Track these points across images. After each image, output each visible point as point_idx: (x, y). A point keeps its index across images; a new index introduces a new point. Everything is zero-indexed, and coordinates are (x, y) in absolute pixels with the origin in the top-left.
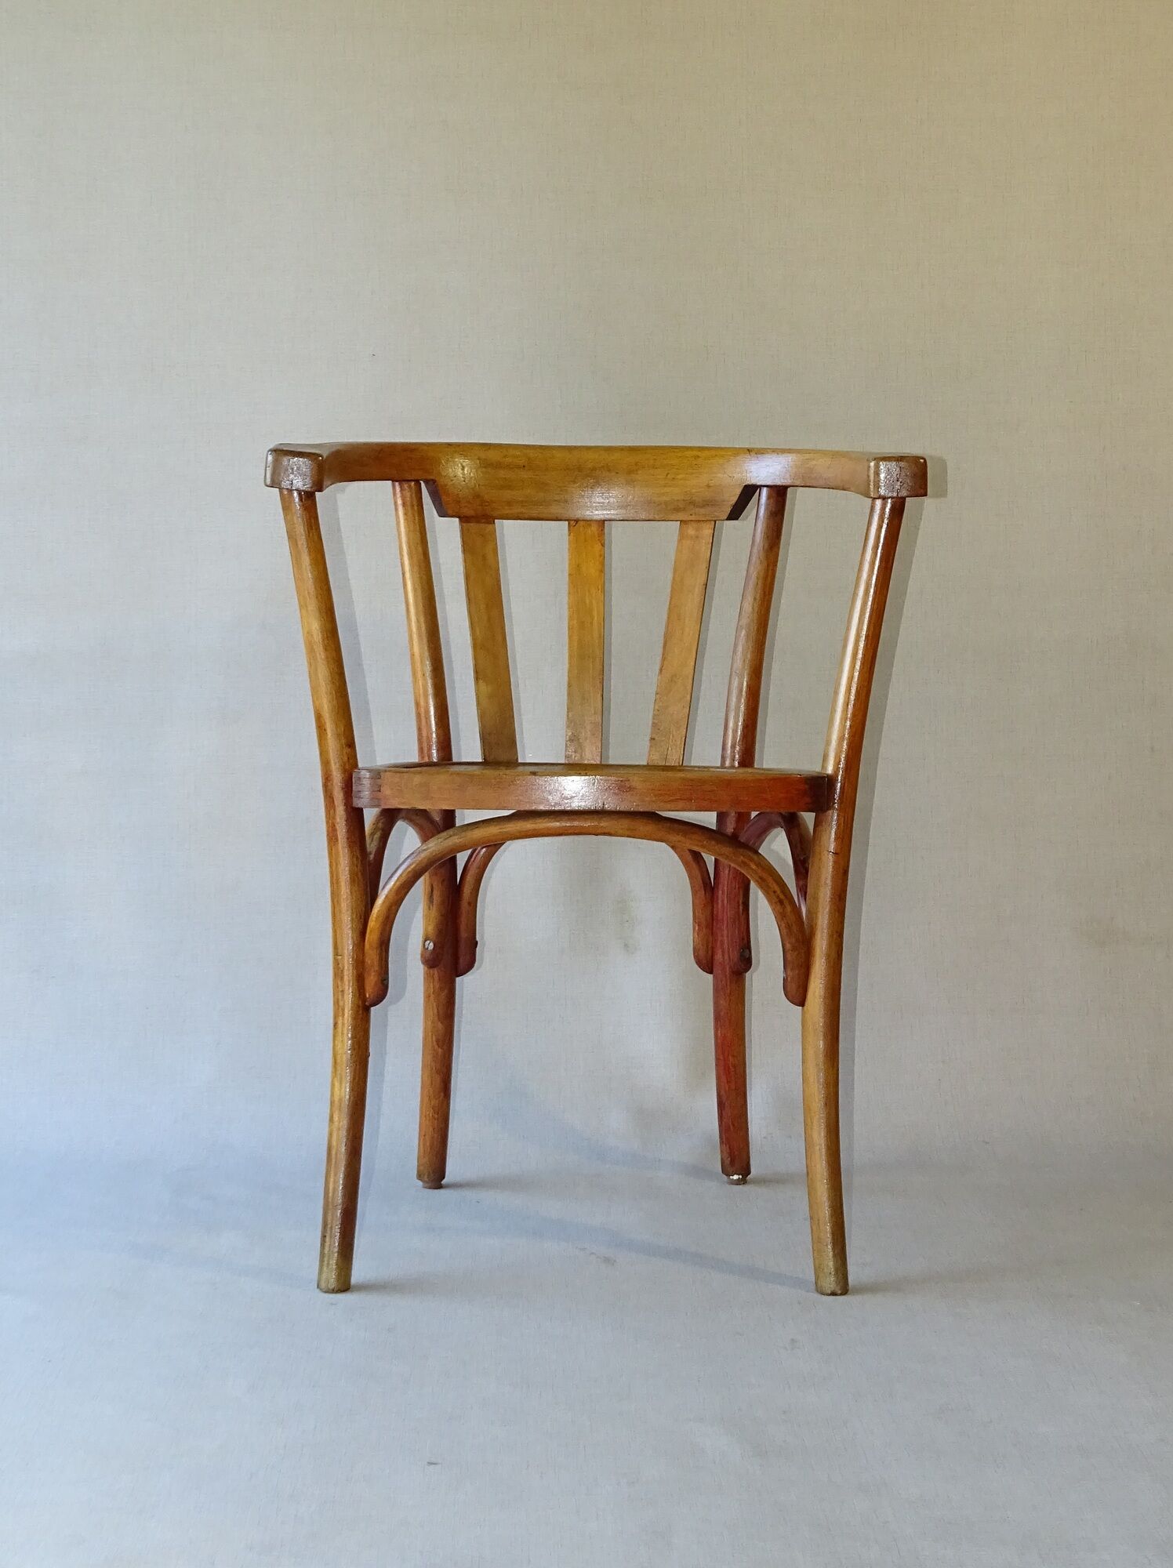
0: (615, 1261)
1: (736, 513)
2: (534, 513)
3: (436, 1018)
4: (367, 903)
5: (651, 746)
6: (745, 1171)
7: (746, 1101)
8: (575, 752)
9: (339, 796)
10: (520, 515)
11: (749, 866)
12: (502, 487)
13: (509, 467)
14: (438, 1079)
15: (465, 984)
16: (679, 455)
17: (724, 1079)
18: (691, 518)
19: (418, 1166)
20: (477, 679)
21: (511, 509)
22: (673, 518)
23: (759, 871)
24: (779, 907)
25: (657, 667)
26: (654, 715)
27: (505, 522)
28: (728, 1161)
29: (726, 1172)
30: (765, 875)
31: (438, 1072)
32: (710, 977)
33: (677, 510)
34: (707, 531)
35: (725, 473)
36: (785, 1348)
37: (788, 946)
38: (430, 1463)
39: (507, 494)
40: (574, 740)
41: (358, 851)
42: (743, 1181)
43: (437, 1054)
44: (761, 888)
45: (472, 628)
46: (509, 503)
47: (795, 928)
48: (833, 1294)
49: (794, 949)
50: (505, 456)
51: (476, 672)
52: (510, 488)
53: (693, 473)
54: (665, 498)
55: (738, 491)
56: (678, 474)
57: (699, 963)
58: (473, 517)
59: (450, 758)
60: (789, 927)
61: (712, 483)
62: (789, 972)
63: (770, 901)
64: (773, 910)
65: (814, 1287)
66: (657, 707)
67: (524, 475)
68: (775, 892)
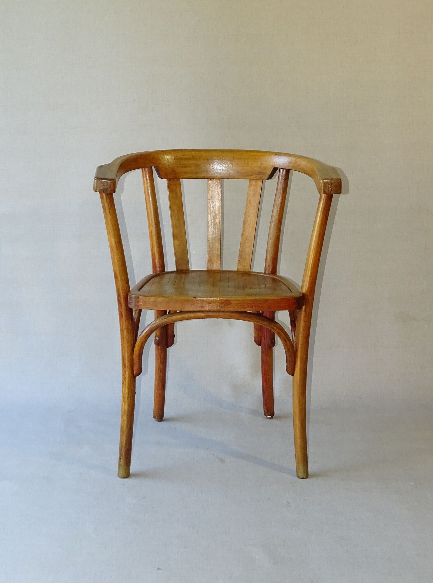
0: (225, 461)
1: (270, 177)
2: (194, 176)
3: (160, 363)
4: (134, 340)
5: (239, 263)
6: (272, 414)
7: (273, 390)
8: (210, 265)
9: (123, 301)
10: (190, 177)
11: (274, 328)
12: (182, 167)
13: (185, 159)
14: (161, 384)
15: (170, 350)
16: (249, 154)
17: (265, 383)
18: (254, 178)
19: (154, 414)
20: (174, 239)
21: (186, 175)
22: (247, 178)
23: (278, 330)
24: (284, 342)
25: (241, 234)
26: (240, 252)
27: (184, 180)
28: (266, 411)
29: (265, 414)
30: (280, 331)
31: (161, 382)
32: (260, 347)
33: (249, 175)
34: (260, 183)
35: (266, 162)
36: (285, 507)
37: (288, 355)
38: (158, 569)
39: (184, 170)
40: (210, 261)
41: (130, 321)
42: (271, 418)
43: (160, 375)
44: (279, 336)
45: (172, 219)
46: (185, 173)
47: (290, 349)
48: (303, 478)
49: (290, 356)
50: (184, 155)
51: (174, 237)
52: (185, 167)
53: (255, 162)
54: (244, 171)
55: (271, 169)
56: (249, 162)
57: (256, 342)
58: (172, 179)
59: (164, 270)
60: (288, 349)
61: (261, 166)
62: (288, 364)
63: (281, 340)
64: (283, 343)
65: (296, 474)
66: (241, 249)
67: (191, 162)
68: (283, 337)
